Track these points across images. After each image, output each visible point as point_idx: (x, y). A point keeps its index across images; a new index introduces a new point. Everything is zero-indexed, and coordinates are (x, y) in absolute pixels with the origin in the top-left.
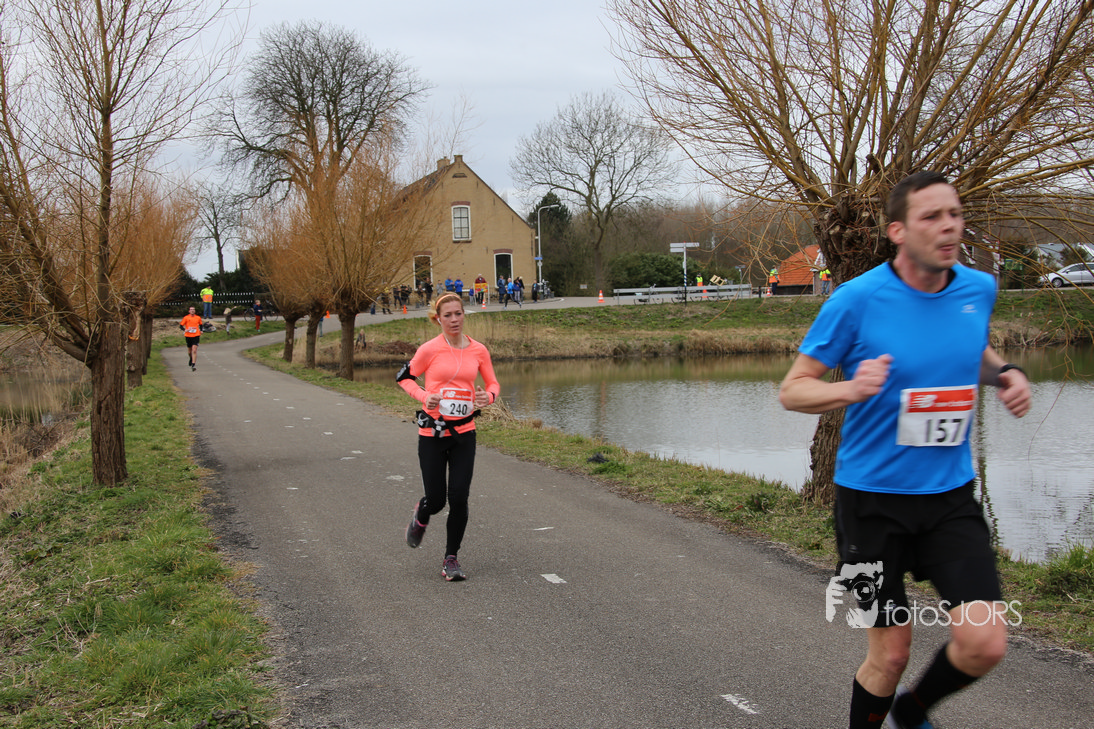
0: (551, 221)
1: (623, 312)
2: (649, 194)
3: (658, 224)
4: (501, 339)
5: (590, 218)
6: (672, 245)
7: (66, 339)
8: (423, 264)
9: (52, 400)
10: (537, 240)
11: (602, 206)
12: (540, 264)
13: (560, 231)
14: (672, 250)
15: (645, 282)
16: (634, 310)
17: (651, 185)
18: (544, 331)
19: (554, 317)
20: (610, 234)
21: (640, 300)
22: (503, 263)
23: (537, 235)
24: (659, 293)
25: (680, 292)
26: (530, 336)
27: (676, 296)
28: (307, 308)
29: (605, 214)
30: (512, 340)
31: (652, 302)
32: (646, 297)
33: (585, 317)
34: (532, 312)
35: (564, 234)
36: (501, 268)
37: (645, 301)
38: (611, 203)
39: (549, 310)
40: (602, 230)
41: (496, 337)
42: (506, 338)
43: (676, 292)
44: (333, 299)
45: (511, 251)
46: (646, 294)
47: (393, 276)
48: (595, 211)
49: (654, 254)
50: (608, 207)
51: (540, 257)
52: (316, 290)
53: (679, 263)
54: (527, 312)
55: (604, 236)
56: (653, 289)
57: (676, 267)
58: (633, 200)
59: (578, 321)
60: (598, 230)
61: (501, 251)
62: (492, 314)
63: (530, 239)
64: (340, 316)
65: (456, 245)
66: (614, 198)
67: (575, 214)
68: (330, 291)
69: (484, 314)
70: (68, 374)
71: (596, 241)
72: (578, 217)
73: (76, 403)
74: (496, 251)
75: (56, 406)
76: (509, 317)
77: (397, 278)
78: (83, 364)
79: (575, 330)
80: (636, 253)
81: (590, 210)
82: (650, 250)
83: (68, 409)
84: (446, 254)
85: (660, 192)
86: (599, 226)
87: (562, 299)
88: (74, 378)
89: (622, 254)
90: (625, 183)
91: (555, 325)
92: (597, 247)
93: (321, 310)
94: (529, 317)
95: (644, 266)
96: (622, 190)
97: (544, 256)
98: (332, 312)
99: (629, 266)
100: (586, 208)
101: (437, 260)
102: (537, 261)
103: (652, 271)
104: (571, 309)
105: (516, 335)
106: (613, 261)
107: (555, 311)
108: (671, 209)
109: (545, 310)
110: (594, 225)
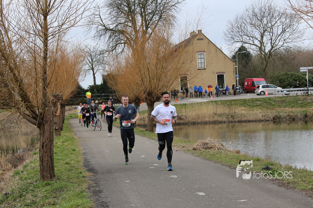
0: (243, 59)
1: (277, 100)
2: (290, 45)
3: (294, 59)
4: (220, 113)
5: (261, 57)
6: (301, 68)
7: (29, 116)
8: (184, 79)
9: (22, 143)
10: (236, 68)
11: (267, 51)
12: (238, 79)
13: (247, 63)
14: (301, 71)
15: (288, 86)
16: (283, 99)
17: (290, 41)
18: (240, 109)
19: (244, 103)
20: (271, 64)
21: (286, 94)
22: (221, 78)
23: (236, 65)
24: (295, 91)
25: (305, 90)
26: (233, 112)
27: (303, 92)
28: (133, 100)
29: (268, 55)
30: (225, 113)
31: (291, 95)
32: (288, 93)
33: (259, 103)
34: (234, 100)
35: (249, 64)
36: (219, 80)
37: (288, 94)
38: (271, 49)
39: (242, 100)
40: (267, 62)
41: (218, 112)
42: (223, 112)
43: (303, 90)
44: (144, 96)
45: (224, 73)
46: (289, 91)
47: (171, 85)
48: (263, 53)
49: (292, 73)
50: (270, 51)
51: (238, 75)
52: (136, 92)
53: (304, 76)
54: (232, 100)
55: (268, 65)
56: (292, 89)
57: (303, 78)
58: (282, 48)
59: (256, 104)
60: (265, 62)
61: (219, 73)
62: (216, 102)
63: (233, 67)
64: (147, 104)
65: (199, 71)
66: (272, 47)
67: (254, 55)
68: (143, 92)
69: (212, 101)
70: (29, 131)
71: (264, 67)
72: (255, 56)
73: (33, 143)
74: (217, 73)
75: (23, 145)
76: (224, 103)
77: (173, 86)
78: (36, 127)
79: (255, 108)
80: (283, 72)
81: (261, 53)
82: (290, 71)
83: (29, 146)
84: (195, 75)
85: (295, 44)
86: (265, 60)
87: (248, 94)
88: (31, 132)
89: (277, 73)
90: (278, 40)
91: (245, 106)
92: (264, 70)
93: (139, 101)
94: (233, 103)
95: (287, 78)
96: (277, 43)
97: (239, 75)
98: (143, 101)
99: (280, 78)
100: (259, 52)
101: (190, 78)
102: (236, 77)
103: (291, 80)
104: (253, 99)
105: (227, 111)
106: (272, 77)
107: (245, 100)
108: (300, 51)
109: (240, 100)
110: (263, 60)
